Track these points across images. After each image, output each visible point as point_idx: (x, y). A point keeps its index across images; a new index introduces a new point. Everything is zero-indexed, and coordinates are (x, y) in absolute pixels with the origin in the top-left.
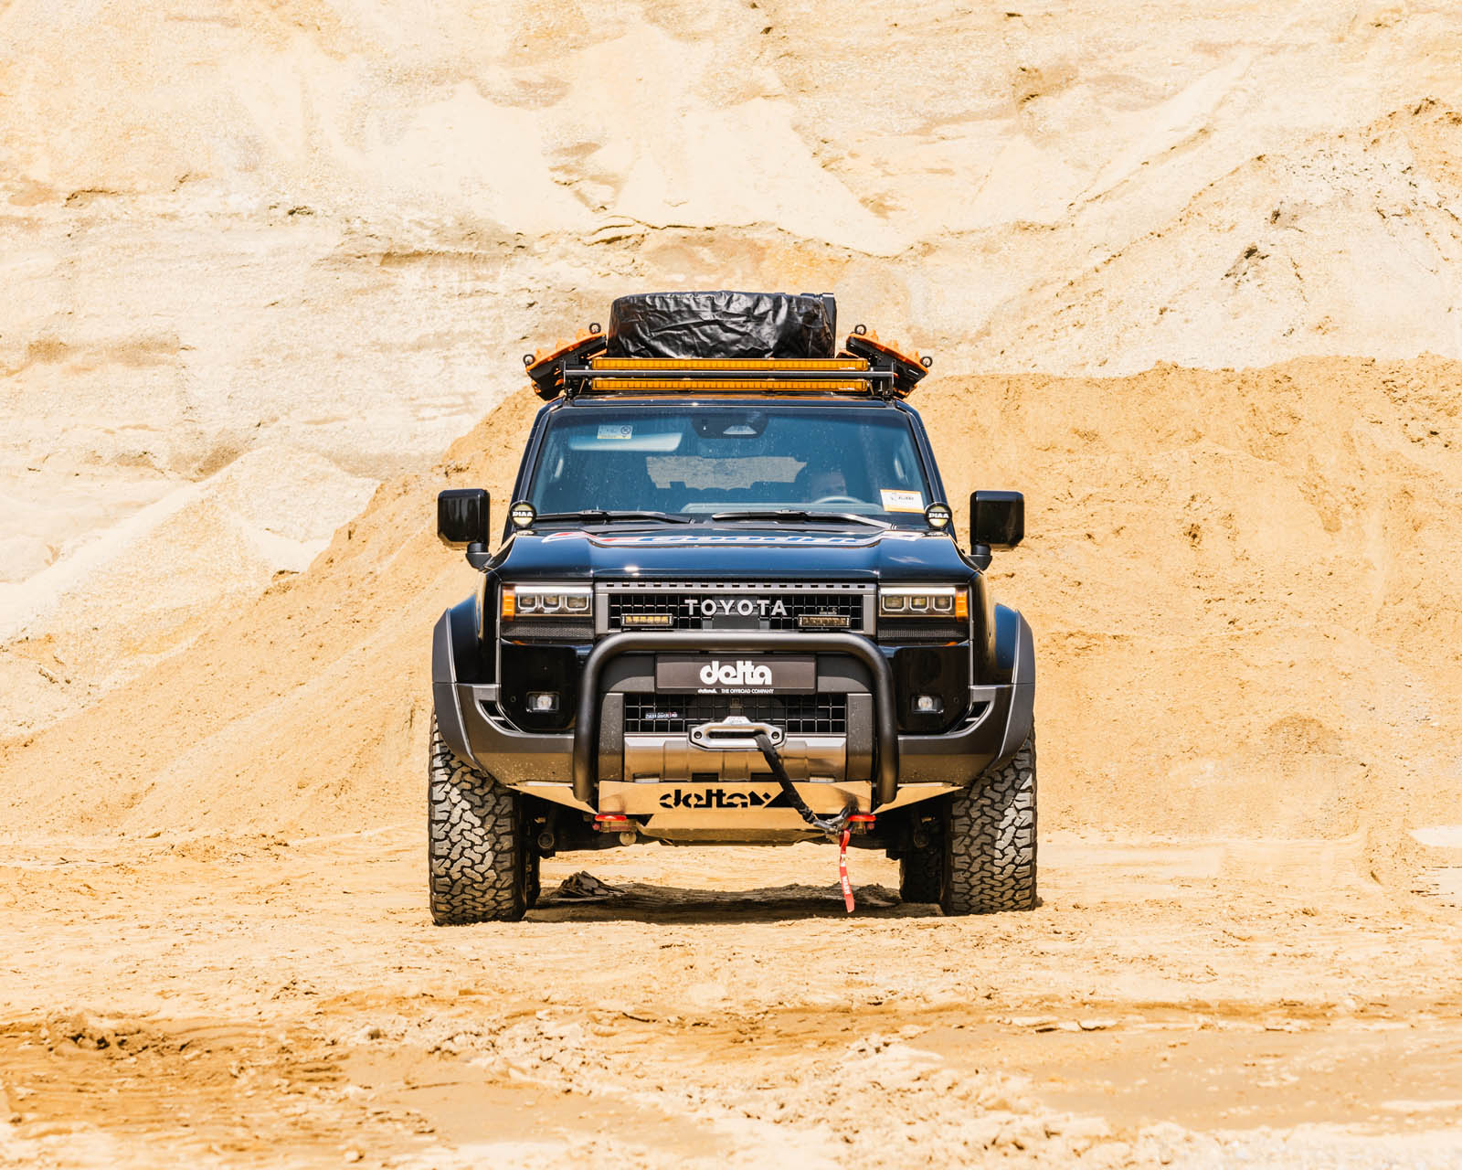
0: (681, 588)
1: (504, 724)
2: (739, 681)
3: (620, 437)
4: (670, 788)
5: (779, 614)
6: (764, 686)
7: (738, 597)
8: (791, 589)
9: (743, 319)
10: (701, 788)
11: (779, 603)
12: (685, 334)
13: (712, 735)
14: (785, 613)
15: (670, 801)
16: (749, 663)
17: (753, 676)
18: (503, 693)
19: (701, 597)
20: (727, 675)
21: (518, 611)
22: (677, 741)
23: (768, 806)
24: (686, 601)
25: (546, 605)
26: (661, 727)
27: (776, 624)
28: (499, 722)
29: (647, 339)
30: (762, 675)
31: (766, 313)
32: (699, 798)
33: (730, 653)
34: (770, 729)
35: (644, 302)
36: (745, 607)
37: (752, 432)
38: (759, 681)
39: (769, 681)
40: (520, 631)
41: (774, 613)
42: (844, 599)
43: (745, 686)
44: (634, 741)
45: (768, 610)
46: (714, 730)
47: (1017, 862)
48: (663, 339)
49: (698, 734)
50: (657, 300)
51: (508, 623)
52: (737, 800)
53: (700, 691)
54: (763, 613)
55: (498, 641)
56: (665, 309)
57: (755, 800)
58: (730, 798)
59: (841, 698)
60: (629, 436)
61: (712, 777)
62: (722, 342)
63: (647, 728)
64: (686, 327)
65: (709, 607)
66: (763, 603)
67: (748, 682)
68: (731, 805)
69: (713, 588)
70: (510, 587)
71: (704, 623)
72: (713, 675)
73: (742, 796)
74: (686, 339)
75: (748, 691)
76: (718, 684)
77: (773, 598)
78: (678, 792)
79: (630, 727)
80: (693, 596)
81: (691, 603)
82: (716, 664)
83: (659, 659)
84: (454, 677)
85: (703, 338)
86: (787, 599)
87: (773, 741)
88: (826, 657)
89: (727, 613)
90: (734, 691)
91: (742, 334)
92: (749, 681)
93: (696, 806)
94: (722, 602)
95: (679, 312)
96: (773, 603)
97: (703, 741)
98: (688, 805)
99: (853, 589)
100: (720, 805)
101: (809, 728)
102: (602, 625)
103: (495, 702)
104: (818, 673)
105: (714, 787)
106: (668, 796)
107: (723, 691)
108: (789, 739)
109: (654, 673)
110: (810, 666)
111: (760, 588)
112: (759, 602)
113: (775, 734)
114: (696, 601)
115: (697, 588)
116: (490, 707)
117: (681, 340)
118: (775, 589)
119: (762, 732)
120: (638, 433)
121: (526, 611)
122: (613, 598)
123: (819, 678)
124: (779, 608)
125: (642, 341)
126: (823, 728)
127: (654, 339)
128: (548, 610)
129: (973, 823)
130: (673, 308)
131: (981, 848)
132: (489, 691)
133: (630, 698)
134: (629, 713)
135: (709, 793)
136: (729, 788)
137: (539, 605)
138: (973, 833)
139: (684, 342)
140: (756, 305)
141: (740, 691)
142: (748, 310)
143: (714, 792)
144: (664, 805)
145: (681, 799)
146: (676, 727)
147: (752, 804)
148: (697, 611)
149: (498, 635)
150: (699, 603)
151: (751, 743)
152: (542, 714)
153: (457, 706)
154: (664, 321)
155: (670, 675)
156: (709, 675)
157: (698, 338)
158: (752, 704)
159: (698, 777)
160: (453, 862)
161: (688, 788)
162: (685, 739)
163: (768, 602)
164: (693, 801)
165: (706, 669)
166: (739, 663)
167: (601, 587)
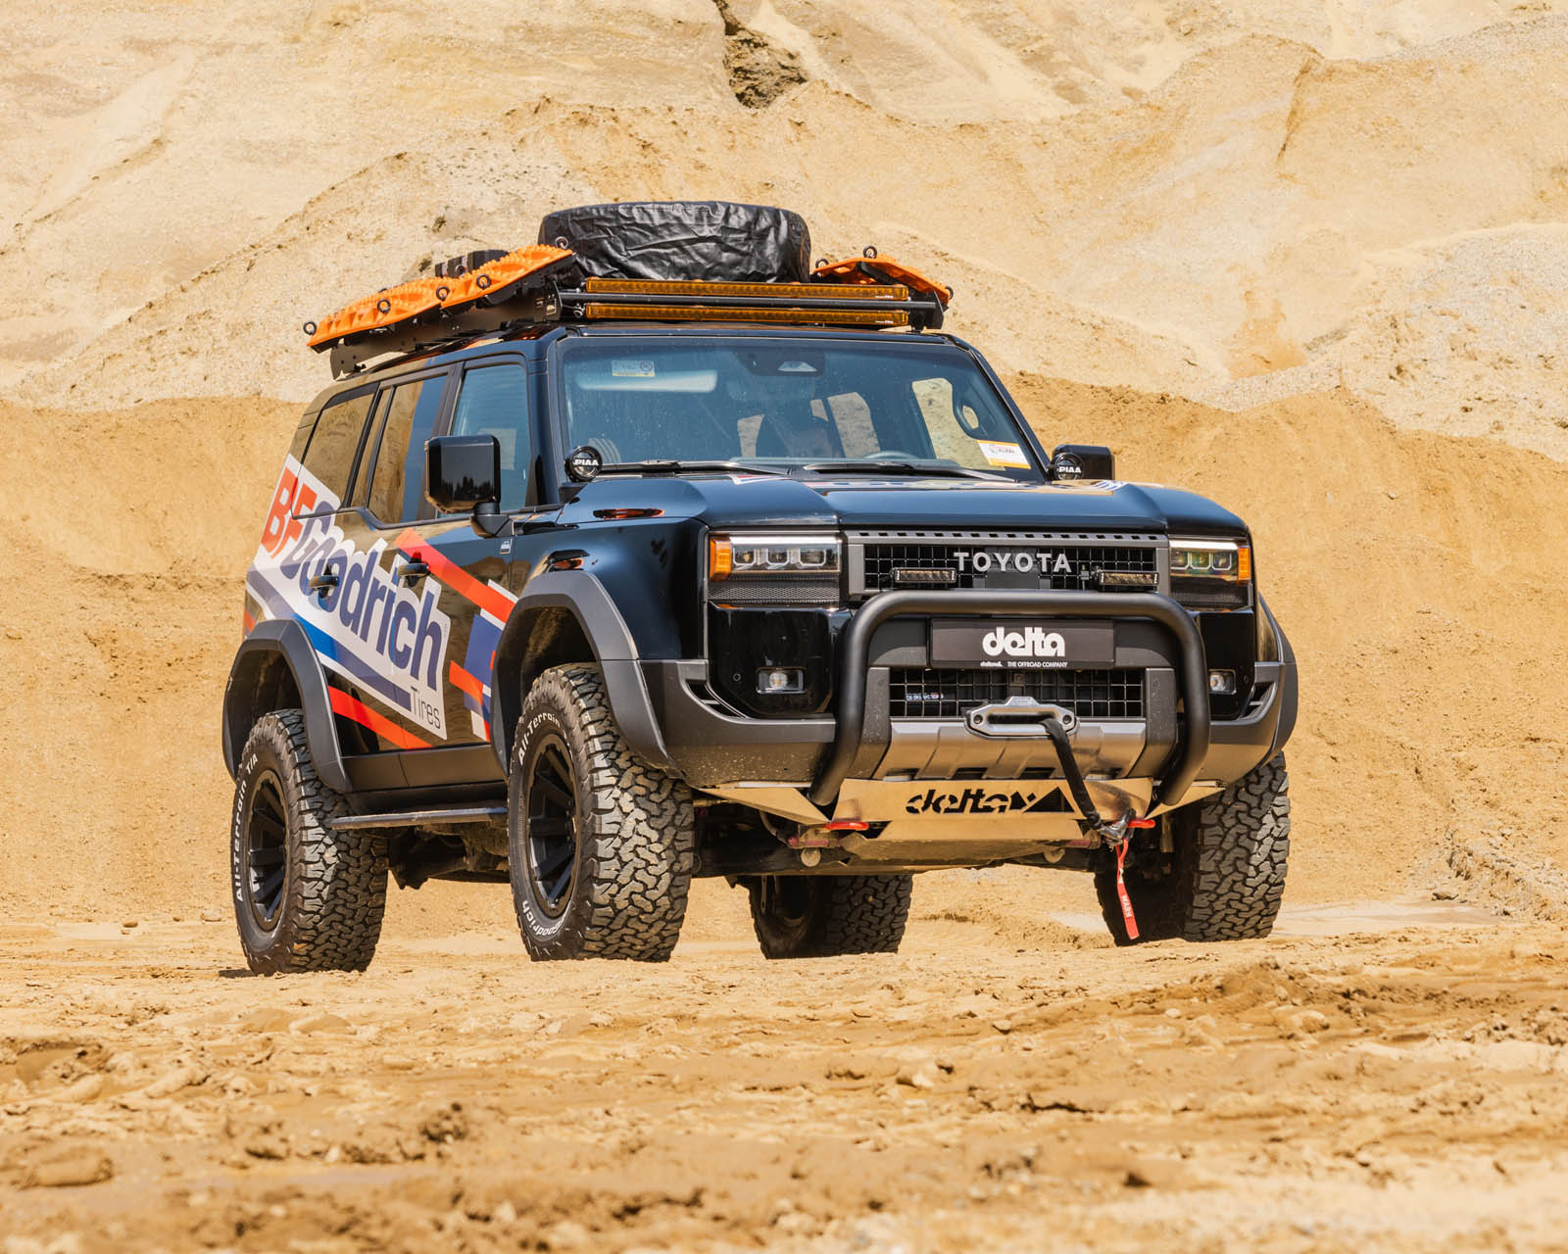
0: (948, 538)
1: (718, 708)
2: (1028, 652)
3: (642, 374)
4: (922, 788)
5: (1062, 571)
6: (1056, 659)
7: (1014, 549)
8: (1074, 539)
9: (744, 235)
10: (957, 788)
11: (1062, 557)
12: (674, 253)
13: (993, 720)
14: (1069, 570)
15: (919, 805)
16: (1039, 630)
17: (1042, 645)
18: (714, 671)
19: (971, 549)
20: (1014, 644)
21: (733, 567)
22: (954, 727)
23: (1031, 810)
24: (956, 554)
25: (772, 558)
26: (931, 711)
27: (1059, 582)
28: (712, 706)
29: (623, 259)
30: (1054, 645)
31: (767, 230)
32: (953, 799)
33: (1016, 618)
34: (1060, 712)
35: (617, 213)
36: (1024, 561)
37: (811, 369)
38: (1050, 652)
39: (1061, 653)
40: (734, 593)
41: (1056, 570)
42: (1135, 552)
43: (1034, 658)
44: (902, 728)
45: (1050, 566)
46: (996, 713)
47: (1271, 881)
48: (646, 259)
49: (979, 718)
50: (635, 211)
51: (720, 581)
52: (996, 803)
53: (983, 664)
54: (1044, 569)
55: (705, 607)
56: (648, 222)
57: (1017, 802)
58: (990, 799)
59: (1137, 674)
60: (652, 374)
61: (978, 773)
62: (720, 264)
63: (915, 711)
64: (674, 244)
65: (982, 562)
66: (1044, 557)
67: (1037, 654)
68: (988, 809)
69: (985, 538)
70: (725, 537)
71: (976, 581)
72: (998, 643)
73: (1003, 798)
74: (677, 259)
75: (1037, 665)
76: (1004, 657)
77: (1055, 551)
78: (931, 793)
79: (896, 710)
80: (964, 548)
81: (961, 556)
82: (1000, 631)
83: (934, 623)
84: (635, 654)
85: (698, 258)
86: (1070, 552)
87: (1065, 727)
88: (1123, 622)
89: (1003, 569)
90: (1022, 664)
91: (743, 254)
92: (1039, 652)
93: (948, 810)
94: (997, 555)
95: (666, 226)
96: (1055, 557)
97: (983, 726)
98: (937, 809)
99: (1144, 540)
100: (975, 809)
101: (1100, 712)
102: (857, 585)
103: (705, 682)
104: (1118, 642)
105: (974, 785)
106: (920, 797)
107: (1012, 664)
108: (1082, 724)
109: (927, 641)
110: (1108, 633)
111: (1039, 539)
112: (1039, 555)
113: (1067, 718)
114: (967, 554)
115: (966, 538)
116: (698, 688)
117: (669, 260)
118: (1057, 539)
119: (1050, 716)
120: (660, 370)
121: (743, 568)
122: (869, 550)
123: (1118, 649)
124: (1062, 563)
125: (614, 262)
126: (1117, 712)
127: (633, 259)
128: (774, 567)
129: (1227, 833)
130: (658, 220)
131: (1234, 864)
132: (697, 667)
133: (897, 674)
134: (896, 693)
135: (967, 794)
136: (990, 787)
137: (758, 561)
138: (1225, 846)
139: (673, 264)
140: (756, 221)
141: (1028, 664)
142: (748, 224)
143: (973, 792)
144: (911, 810)
145: (932, 802)
146: (950, 711)
147: (1011, 808)
148: (968, 564)
149: (706, 600)
150: (970, 557)
151: (1038, 729)
152: (774, 696)
153: (643, 689)
154: (646, 236)
155: (947, 645)
156: (993, 644)
157: (692, 258)
158: (1039, 680)
159: (962, 774)
160: (621, 886)
161: (946, 788)
162: (961, 724)
163: (1049, 556)
164: (945, 804)
165: (989, 638)
166: (1028, 630)
167: (853, 536)
